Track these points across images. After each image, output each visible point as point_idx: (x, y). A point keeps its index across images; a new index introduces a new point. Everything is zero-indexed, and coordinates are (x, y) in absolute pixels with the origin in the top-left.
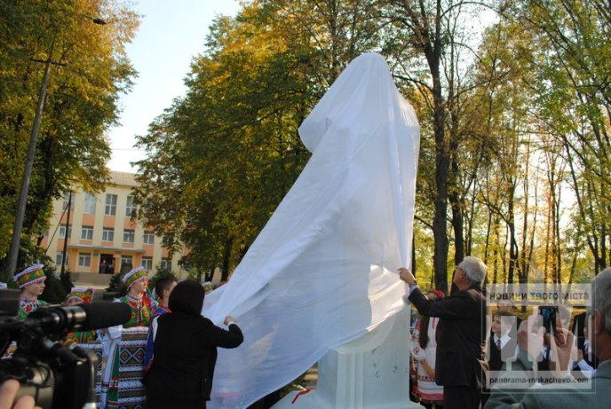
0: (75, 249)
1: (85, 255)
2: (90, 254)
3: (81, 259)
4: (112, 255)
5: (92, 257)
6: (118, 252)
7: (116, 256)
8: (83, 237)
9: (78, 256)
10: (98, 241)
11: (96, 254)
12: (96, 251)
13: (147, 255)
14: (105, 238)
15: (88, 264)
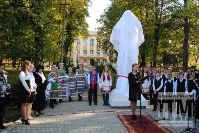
0: (82, 58)
1: (85, 59)
2: (86, 59)
3: (84, 61)
4: (93, 59)
5: (87, 60)
6: (95, 58)
7: (95, 59)
8: (84, 53)
9: (83, 60)
10: (89, 55)
11: (88, 59)
12: (88, 58)
13: (105, 58)
14: (91, 54)
15: (86, 62)
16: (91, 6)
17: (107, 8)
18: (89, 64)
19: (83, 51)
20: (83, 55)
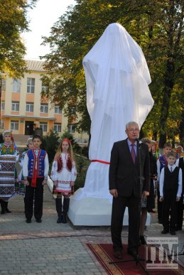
0: (7, 118)
1: (15, 121)
2: (18, 121)
3: (12, 125)
4: (33, 122)
5: (19, 123)
6: (37, 119)
7: (36, 122)
8: (13, 109)
9: (10, 123)
10: (23, 112)
11: (22, 122)
12: (22, 119)
13: (57, 121)
14: (27, 110)
15: (17, 128)
16: (32, 6)
17: (65, 15)
18: (24, 133)
19: (11, 103)
20: (12, 113)
